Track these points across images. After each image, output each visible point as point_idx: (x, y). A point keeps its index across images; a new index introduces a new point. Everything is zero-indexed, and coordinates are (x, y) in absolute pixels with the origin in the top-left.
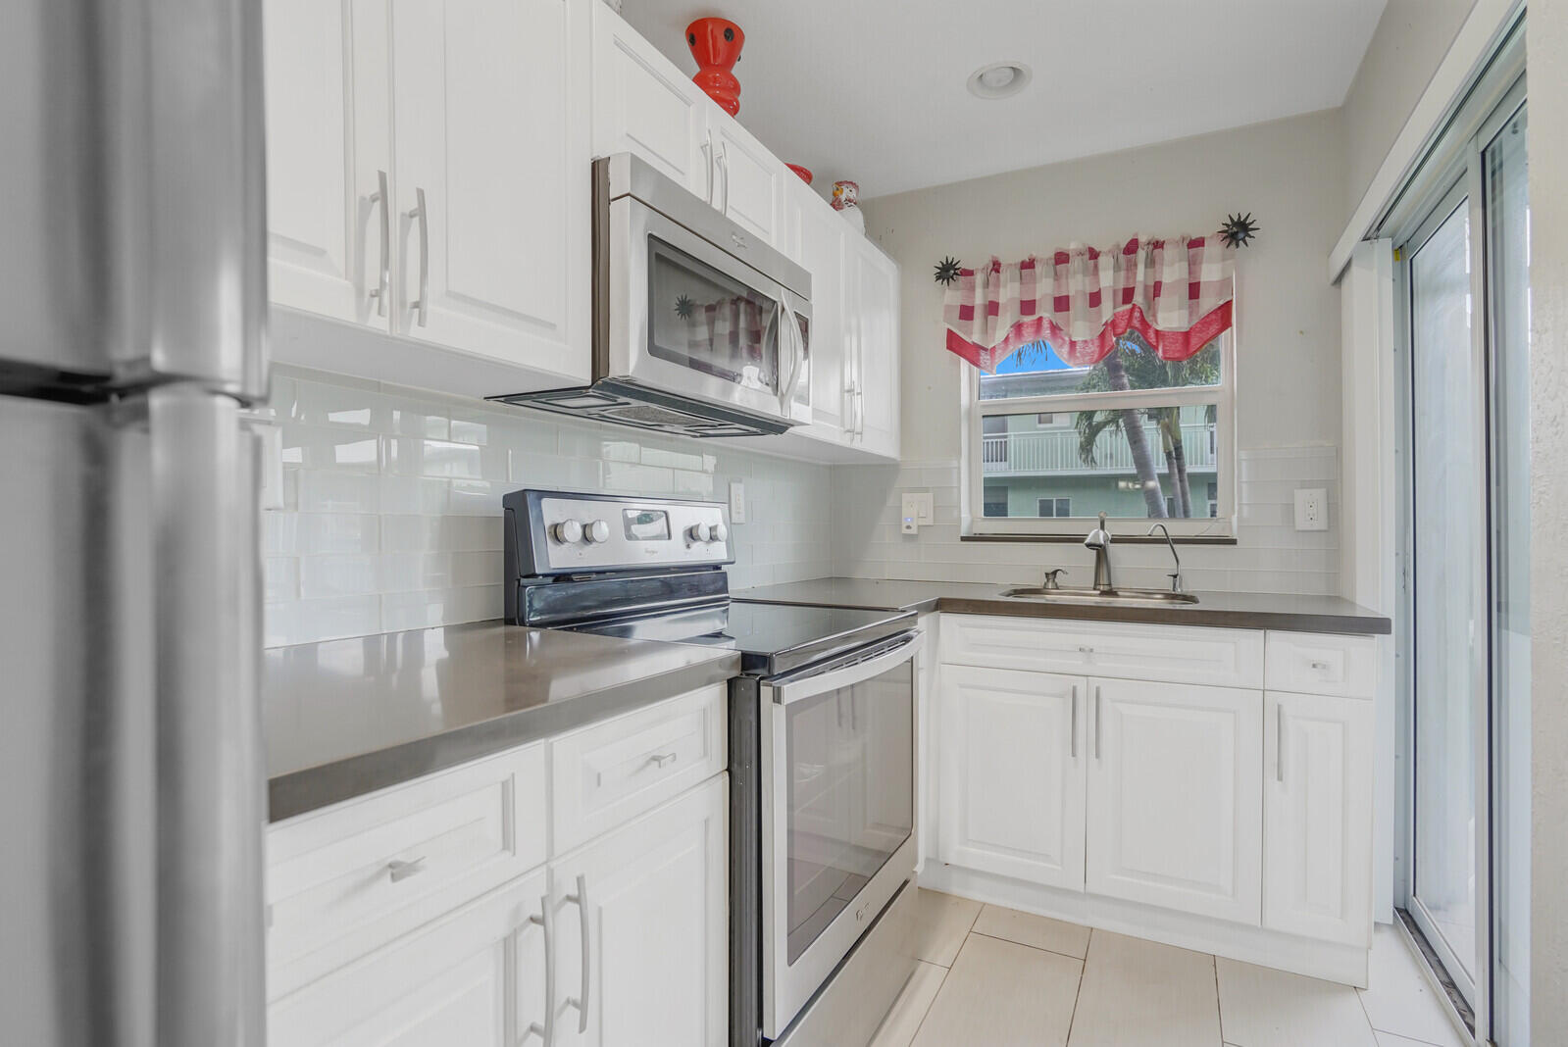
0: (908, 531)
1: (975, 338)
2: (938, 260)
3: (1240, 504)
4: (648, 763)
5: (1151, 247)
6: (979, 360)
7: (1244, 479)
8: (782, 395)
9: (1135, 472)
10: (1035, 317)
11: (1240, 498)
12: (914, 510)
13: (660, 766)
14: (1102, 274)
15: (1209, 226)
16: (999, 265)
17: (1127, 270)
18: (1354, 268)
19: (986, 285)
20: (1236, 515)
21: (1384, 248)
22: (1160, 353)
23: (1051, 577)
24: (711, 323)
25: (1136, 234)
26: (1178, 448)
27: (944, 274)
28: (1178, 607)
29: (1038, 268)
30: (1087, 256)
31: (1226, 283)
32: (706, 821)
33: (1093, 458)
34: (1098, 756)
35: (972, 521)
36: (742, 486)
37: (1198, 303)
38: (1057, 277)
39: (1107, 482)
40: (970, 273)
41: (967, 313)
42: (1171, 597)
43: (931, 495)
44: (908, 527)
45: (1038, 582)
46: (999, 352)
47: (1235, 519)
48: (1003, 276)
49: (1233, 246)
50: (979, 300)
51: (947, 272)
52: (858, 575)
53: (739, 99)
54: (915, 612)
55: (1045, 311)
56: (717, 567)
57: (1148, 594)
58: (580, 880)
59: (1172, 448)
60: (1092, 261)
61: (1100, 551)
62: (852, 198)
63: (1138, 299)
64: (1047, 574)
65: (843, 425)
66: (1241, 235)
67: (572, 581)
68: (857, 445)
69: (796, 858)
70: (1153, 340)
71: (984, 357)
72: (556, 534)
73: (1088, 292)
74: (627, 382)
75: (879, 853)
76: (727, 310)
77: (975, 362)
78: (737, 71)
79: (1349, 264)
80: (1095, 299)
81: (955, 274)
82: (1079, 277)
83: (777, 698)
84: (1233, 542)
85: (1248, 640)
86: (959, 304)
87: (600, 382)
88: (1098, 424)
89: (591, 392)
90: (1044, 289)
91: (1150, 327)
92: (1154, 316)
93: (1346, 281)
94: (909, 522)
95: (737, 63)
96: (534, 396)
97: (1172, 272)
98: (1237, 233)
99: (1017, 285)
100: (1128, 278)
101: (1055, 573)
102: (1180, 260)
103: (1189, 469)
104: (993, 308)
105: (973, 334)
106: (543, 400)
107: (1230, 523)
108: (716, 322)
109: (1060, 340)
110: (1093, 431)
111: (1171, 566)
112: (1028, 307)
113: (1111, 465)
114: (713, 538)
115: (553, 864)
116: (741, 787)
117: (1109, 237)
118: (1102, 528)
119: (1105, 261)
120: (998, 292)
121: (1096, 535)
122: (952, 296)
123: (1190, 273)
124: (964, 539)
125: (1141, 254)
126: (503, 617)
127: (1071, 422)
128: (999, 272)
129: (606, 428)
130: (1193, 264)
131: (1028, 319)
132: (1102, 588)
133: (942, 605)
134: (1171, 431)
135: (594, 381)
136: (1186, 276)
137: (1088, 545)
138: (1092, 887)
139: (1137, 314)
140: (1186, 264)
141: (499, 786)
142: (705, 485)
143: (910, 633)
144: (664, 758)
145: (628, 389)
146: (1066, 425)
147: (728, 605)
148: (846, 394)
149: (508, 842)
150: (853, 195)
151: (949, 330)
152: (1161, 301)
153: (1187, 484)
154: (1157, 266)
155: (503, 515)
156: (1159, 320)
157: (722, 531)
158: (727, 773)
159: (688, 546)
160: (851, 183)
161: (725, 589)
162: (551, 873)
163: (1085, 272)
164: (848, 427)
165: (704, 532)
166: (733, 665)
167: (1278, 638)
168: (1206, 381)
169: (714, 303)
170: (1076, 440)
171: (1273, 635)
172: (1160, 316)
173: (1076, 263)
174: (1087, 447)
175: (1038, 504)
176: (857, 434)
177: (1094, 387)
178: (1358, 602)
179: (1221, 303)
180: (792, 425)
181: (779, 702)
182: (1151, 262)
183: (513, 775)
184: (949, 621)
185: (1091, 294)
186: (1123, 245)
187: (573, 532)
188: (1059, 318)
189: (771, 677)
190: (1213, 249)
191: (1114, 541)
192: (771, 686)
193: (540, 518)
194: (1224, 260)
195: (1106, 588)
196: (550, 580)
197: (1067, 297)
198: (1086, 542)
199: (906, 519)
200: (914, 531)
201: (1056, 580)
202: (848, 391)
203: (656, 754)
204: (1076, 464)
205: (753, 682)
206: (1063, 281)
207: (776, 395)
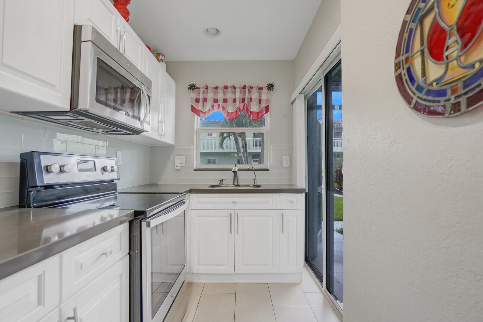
0: (177, 168)
1: (200, 108)
2: (189, 83)
3: (270, 160)
4: (101, 256)
5: (249, 88)
6: (200, 115)
7: (271, 153)
8: (141, 121)
9: (236, 151)
10: (218, 104)
11: (270, 158)
12: (179, 161)
13: (106, 256)
14: (236, 93)
15: (264, 85)
16: (208, 87)
17: (243, 93)
18: (296, 100)
19: (204, 93)
20: (269, 163)
21: (303, 96)
22: (251, 118)
23: (221, 181)
24: (106, 94)
25: (246, 84)
26: (246, 145)
27: (191, 88)
28: (255, 188)
29: (219, 90)
30: (233, 88)
31: (268, 101)
32: (121, 274)
33: (223, 147)
34: (237, 233)
35: (197, 165)
36: (121, 152)
37: (261, 105)
38: (224, 93)
39: (228, 154)
40: (199, 88)
41: (197, 100)
42: (254, 186)
43: (185, 156)
44: (177, 167)
45: (217, 183)
46: (206, 114)
47: (269, 164)
48: (209, 90)
49: (269, 90)
50: (201, 97)
51: (192, 87)
52: (160, 183)
53: (129, 17)
54: (185, 193)
55: (221, 102)
56: (113, 181)
57: (248, 185)
58: (75, 310)
59: (244, 145)
60: (234, 90)
61: (235, 172)
62: (163, 59)
63: (246, 102)
64: (220, 181)
65: (158, 133)
66: (271, 88)
67: (54, 188)
68: (163, 140)
69: (153, 282)
70: (249, 114)
71: (201, 114)
72: (48, 169)
73: (233, 98)
74: (85, 111)
75: (177, 274)
76: (112, 91)
77: (199, 115)
78: (128, 7)
79: (295, 99)
80: (235, 101)
81: (195, 88)
82: (231, 93)
83: (148, 225)
84: (268, 170)
85: (275, 196)
86: (195, 97)
87: (74, 110)
88: (225, 137)
89: (68, 114)
90: (221, 96)
91: (249, 110)
92: (250, 107)
93: (294, 103)
94: (177, 165)
95: (129, 5)
96: (39, 113)
97: (255, 95)
98: (270, 87)
99: (213, 94)
100: (243, 95)
101: (222, 180)
102: (257, 93)
103: (248, 151)
104: (205, 100)
105: (199, 107)
106: (42, 115)
107: (267, 165)
108: (108, 94)
109: (225, 112)
110: (224, 139)
111: (253, 177)
112: (216, 101)
113: (228, 149)
114: (112, 171)
115: (61, 306)
116: (134, 259)
117: (239, 84)
118: (236, 166)
119: (238, 90)
120: (207, 95)
121: (235, 169)
122: (193, 95)
123: (259, 96)
124: (195, 170)
125: (247, 90)
126: (18, 204)
127: (217, 136)
128: (207, 89)
129: (68, 129)
130: (260, 94)
131: (216, 105)
132: (235, 184)
133: (192, 191)
134: (244, 140)
135: (71, 110)
136: (258, 97)
137: (233, 172)
138: (236, 272)
139: (245, 106)
140: (258, 94)
141: (36, 278)
142: (103, 152)
143: (184, 200)
144: (108, 253)
145: (86, 114)
146: (215, 137)
147: (117, 194)
148: (160, 123)
149: (40, 301)
150: (163, 58)
151: (192, 105)
152: (252, 103)
153: (248, 155)
154: (251, 93)
155: (19, 162)
156: (251, 108)
157: (115, 168)
158: (128, 255)
159: (103, 174)
160: (163, 54)
161: (115, 189)
162: (60, 310)
163: (232, 93)
164: (160, 134)
165: (109, 169)
166: (132, 215)
167: (282, 195)
168: (253, 127)
169: (108, 87)
170: (219, 141)
171: (281, 194)
172: (251, 107)
173: (230, 90)
174: (221, 143)
175: (207, 160)
176: (163, 136)
177: (224, 126)
178: (297, 185)
179: (267, 105)
180: (143, 132)
181: (149, 227)
182: (249, 92)
183: (44, 272)
184: (193, 196)
185: (234, 99)
186: (242, 86)
187: (55, 168)
188: (224, 105)
189: (146, 218)
190: (265, 91)
191: (239, 170)
192: (146, 221)
193: (40, 163)
194: (267, 94)
195: (237, 184)
196: (43, 188)
197: (227, 99)
198: (232, 170)
199: (177, 164)
200: (179, 168)
201: (223, 182)
202: (160, 122)
203: (104, 252)
204: (218, 148)
205: (138, 221)
206: (226, 94)
207: (139, 121)
